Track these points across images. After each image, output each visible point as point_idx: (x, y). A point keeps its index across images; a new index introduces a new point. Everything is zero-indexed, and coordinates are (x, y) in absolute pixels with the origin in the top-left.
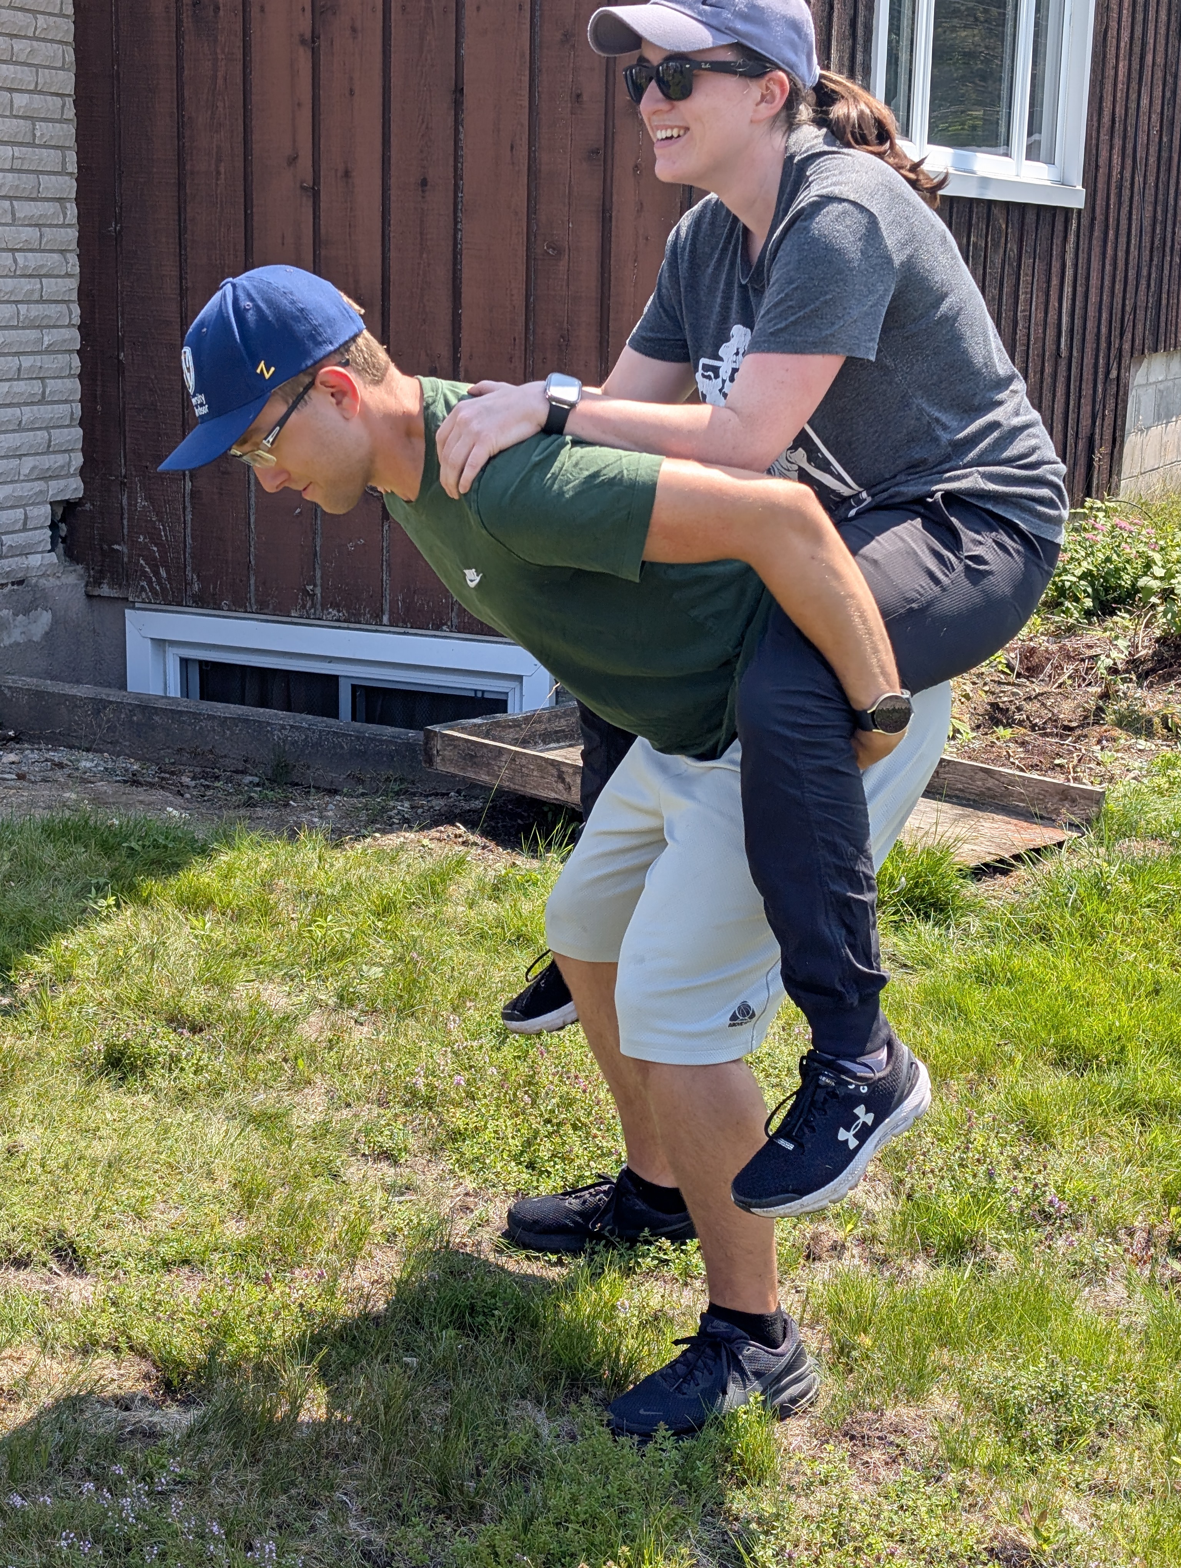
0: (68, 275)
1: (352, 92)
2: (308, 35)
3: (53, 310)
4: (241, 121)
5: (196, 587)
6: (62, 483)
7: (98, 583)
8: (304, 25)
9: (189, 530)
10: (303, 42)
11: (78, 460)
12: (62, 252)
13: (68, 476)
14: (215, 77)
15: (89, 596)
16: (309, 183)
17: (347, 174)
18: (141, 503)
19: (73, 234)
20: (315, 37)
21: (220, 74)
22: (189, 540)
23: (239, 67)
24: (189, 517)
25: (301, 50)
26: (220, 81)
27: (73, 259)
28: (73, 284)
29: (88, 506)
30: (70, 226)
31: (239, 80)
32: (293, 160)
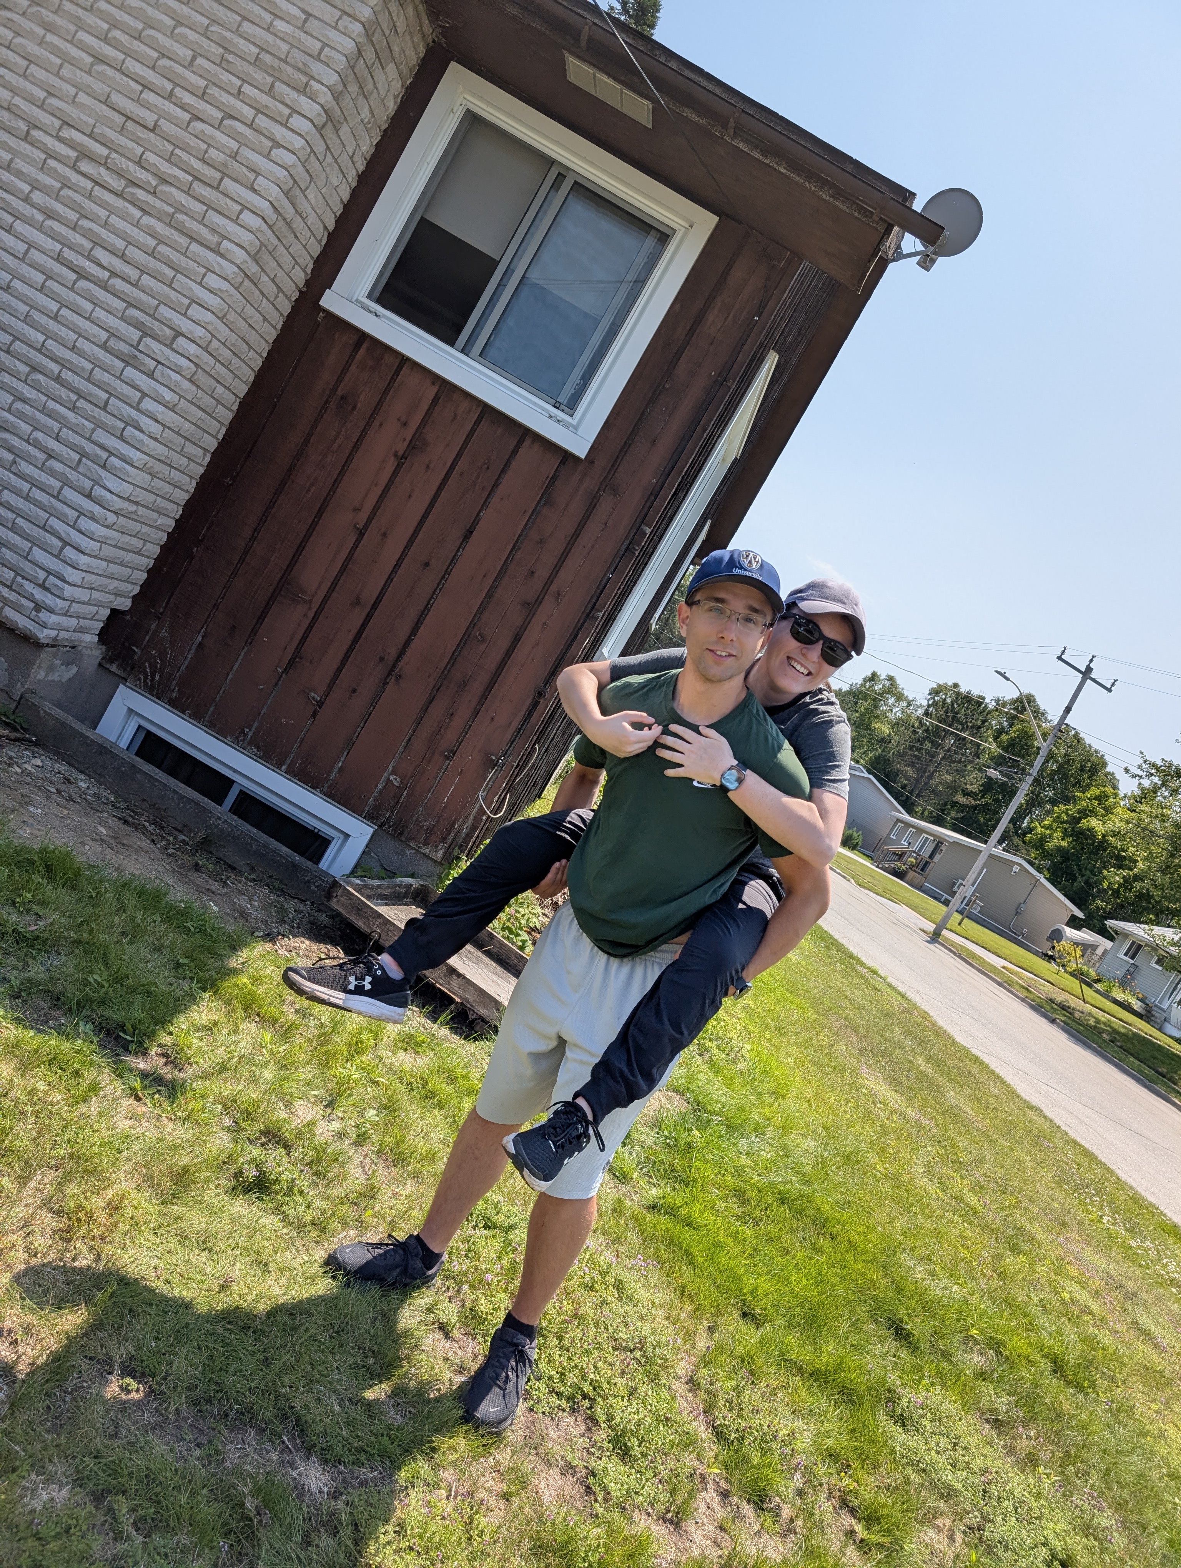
0: (187, 491)
1: (410, 496)
2: (400, 453)
3: (171, 507)
4: (337, 472)
5: (174, 695)
6: (123, 600)
7: (111, 661)
8: (401, 448)
9: (186, 663)
10: (396, 455)
11: (137, 590)
12: (191, 477)
13: (128, 597)
14: (334, 442)
15: (100, 665)
16: (361, 526)
17: (385, 535)
18: (164, 633)
19: (201, 470)
20: (404, 457)
21: (338, 442)
22: (183, 668)
23: (351, 445)
24: (190, 656)
25: (392, 458)
26: (336, 445)
27: (194, 484)
28: (187, 496)
29: (128, 617)
30: (202, 466)
31: (348, 451)
32: (357, 510)
